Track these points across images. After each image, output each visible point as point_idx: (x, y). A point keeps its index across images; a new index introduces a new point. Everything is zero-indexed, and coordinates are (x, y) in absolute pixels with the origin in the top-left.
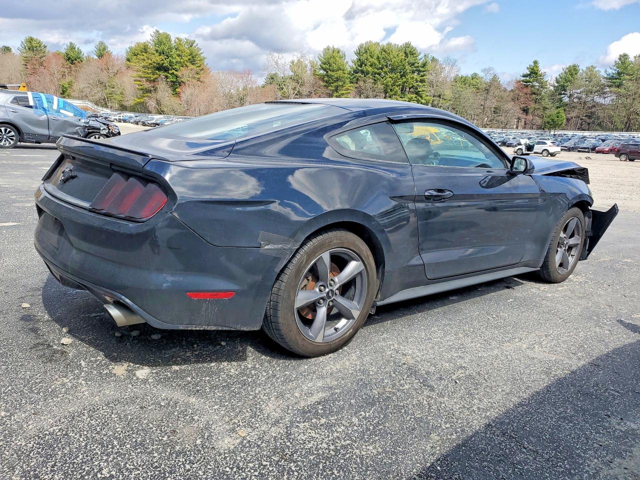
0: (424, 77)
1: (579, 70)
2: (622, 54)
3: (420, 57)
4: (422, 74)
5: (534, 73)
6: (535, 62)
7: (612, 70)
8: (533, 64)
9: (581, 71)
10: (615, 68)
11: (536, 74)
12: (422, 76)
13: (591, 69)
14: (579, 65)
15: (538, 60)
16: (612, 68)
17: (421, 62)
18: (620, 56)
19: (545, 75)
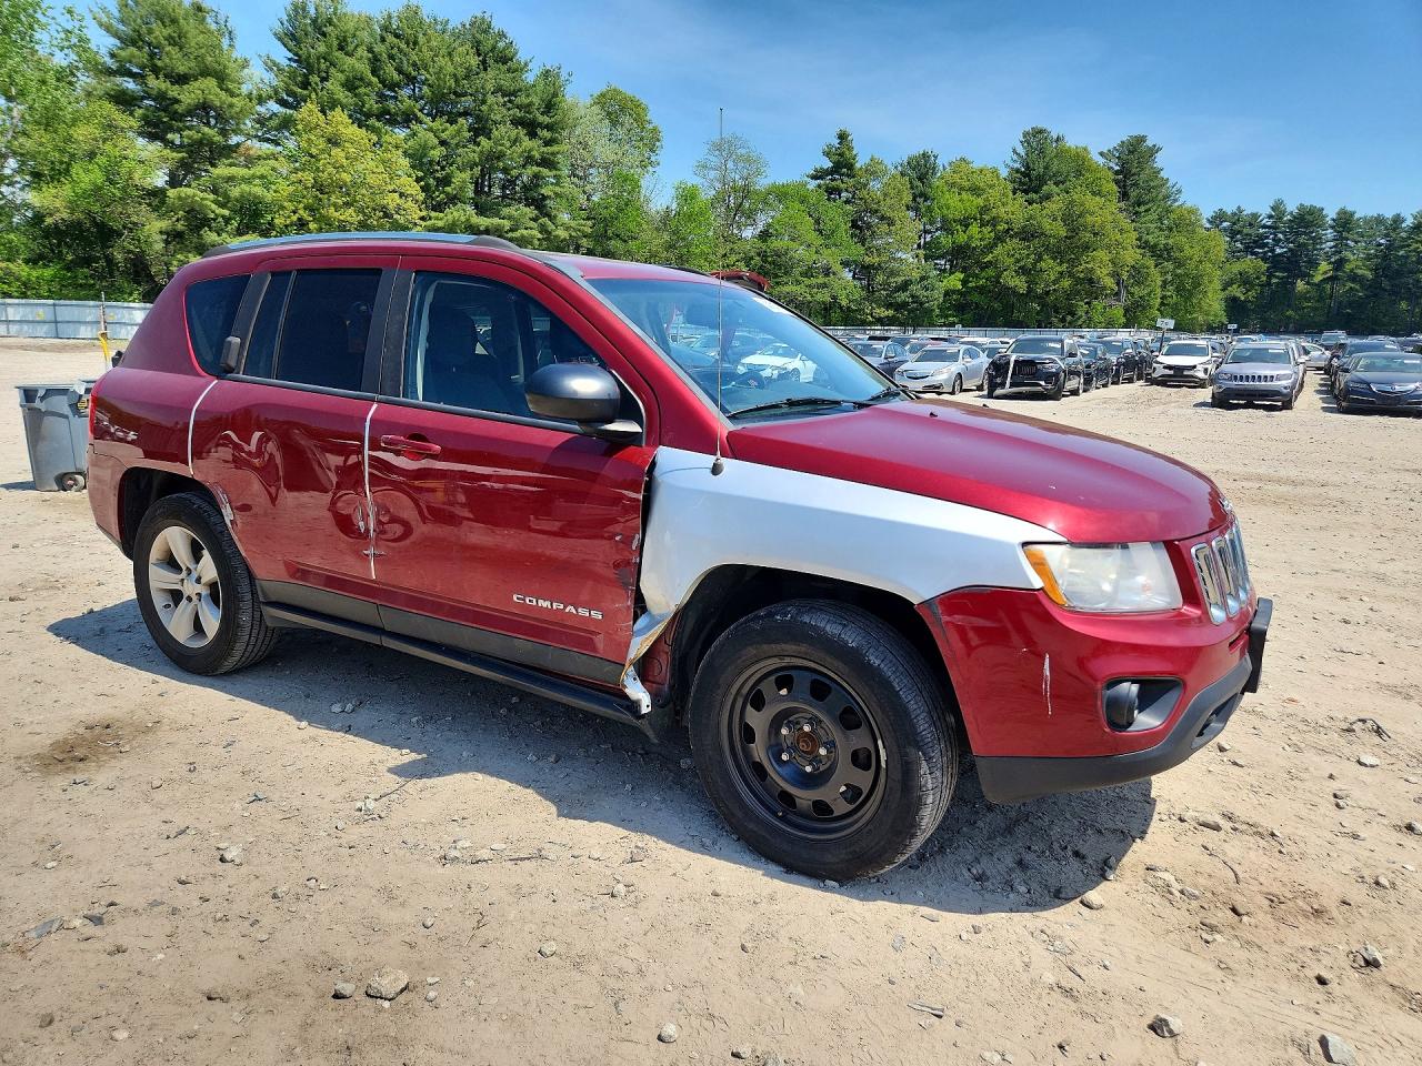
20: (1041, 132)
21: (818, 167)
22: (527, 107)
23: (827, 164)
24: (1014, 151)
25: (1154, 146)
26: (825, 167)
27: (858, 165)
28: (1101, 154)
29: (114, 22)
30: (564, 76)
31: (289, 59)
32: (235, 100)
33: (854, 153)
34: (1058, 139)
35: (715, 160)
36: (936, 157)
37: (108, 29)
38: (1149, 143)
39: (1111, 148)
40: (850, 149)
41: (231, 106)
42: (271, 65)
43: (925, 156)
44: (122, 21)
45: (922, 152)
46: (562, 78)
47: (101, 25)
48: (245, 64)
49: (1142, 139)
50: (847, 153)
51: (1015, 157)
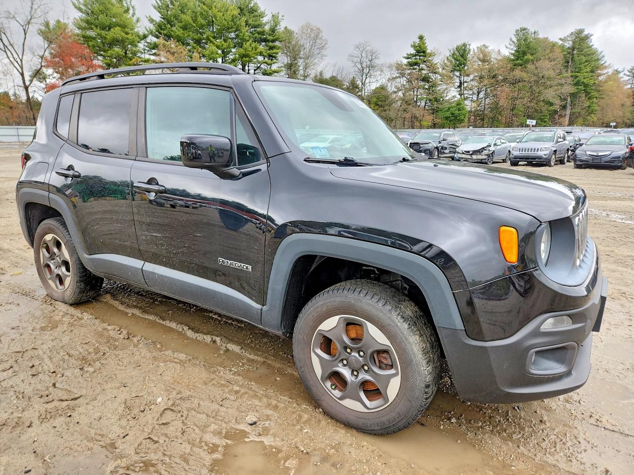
0: (275, 51)
1: (469, 50)
2: (518, 28)
3: (265, 20)
4: (271, 44)
5: (421, 50)
6: (421, 38)
7: (508, 50)
8: (418, 41)
9: (472, 53)
10: (512, 47)
11: (424, 52)
12: (271, 48)
13: (482, 50)
14: (469, 43)
15: (424, 35)
16: (509, 46)
17: (267, 28)
18: (517, 31)
19: (435, 55)
20: (524, 29)
21: (409, 53)
22: (262, 33)
23: (413, 52)
24: (511, 39)
25: (589, 34)
26: (412, 53)
27: (428, 51)
28: (561, 39)
29: (81, 6)
30: (280, 17)
31: (161, 17)
32: (128, 36)
33: (426, 45)
34: (535, 33)
35: (356, 53)
36: (469, 45)
37: (80, 9)
38: (586, 33)
39: (566, 36)
40: (424, 44)
41: (127, 38)
42: (152, 21)
43: (465, 45)
44: (86, 5)
45: (463, 43)
46: (279, 18)
47: (76, 7)
48: (138, 21)
49: (581, 31)
50: (422, 46)
51: (511, 42)
